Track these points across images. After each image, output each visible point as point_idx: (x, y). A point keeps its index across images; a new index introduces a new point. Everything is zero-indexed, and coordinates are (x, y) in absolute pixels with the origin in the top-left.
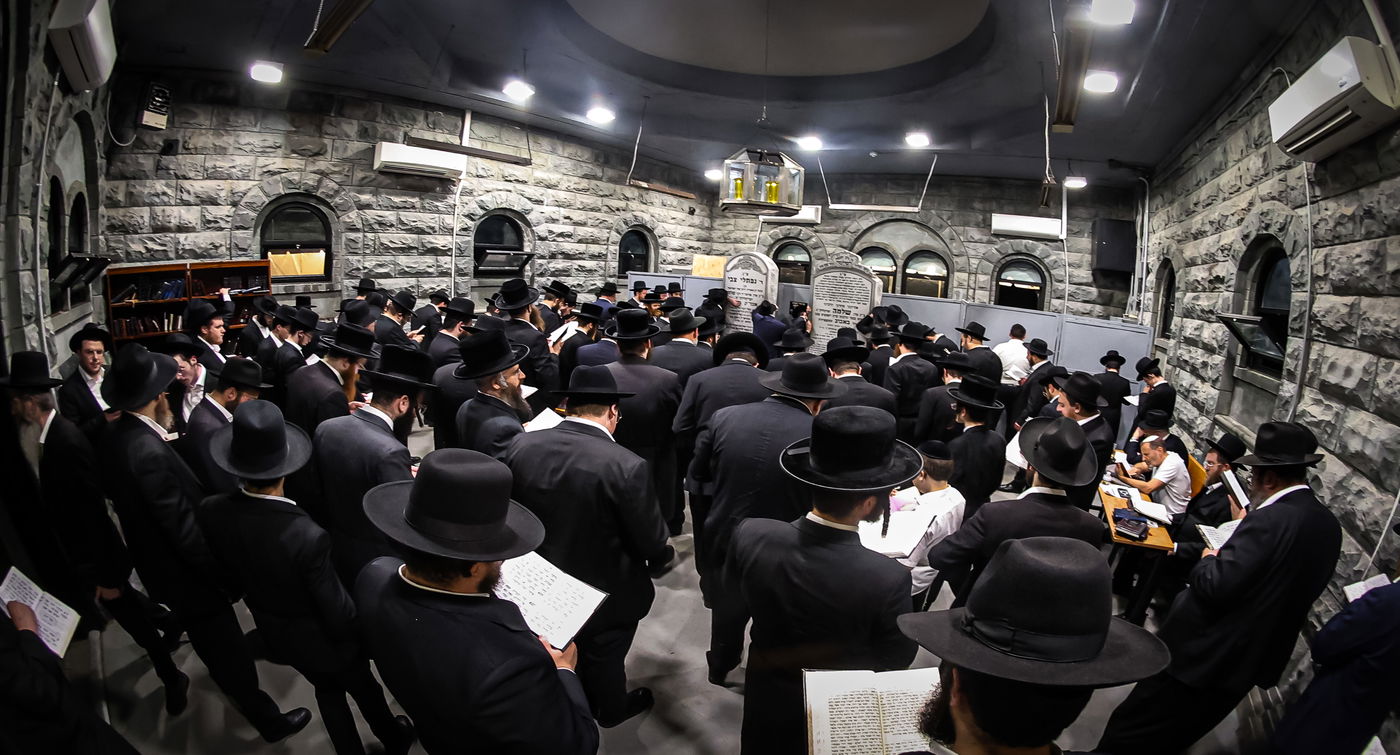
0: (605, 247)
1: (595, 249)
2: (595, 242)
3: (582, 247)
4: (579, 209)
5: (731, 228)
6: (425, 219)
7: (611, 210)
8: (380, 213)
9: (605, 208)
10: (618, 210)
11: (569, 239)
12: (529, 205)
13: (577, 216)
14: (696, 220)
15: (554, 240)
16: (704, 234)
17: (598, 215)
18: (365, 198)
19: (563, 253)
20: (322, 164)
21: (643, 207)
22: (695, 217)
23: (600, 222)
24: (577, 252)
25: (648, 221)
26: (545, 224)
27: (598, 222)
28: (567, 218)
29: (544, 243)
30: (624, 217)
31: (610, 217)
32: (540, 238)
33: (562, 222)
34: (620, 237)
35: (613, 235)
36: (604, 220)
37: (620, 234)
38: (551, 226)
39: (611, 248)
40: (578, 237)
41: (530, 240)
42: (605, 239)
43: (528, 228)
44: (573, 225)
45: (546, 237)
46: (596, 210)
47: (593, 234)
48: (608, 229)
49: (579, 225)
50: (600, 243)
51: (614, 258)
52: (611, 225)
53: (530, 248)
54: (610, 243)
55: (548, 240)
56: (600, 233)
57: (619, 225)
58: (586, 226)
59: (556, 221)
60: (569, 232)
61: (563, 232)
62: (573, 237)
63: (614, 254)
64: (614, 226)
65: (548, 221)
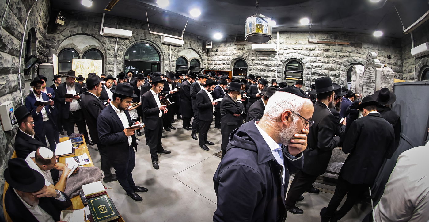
2: (333, 69)
3: (326, 72)
4: (325, 57)
6: (268, 62)
7: (341, 57)
8: (257, 61)
9: (338, 56)
10: (344, 57)
11: (320, 68)
12: (302, 57)
13: (323, 60)
15: (313, 69)
17: (334, 59)
18: (253, 58)
19: (318, 73)
20: (244, 51)
23: (335, 62)
24: (324, 73)
25: (361, 61)
26: (309, 63)
27: (334, 62)
28: (319, 60)
29: (309, 69)
30: (348, 60)
31: (341, 60)
32: (307, 68)
33: (317, 62)
34: (346, 68)
35: (343, 67)
36: (337, 61)
37: (346, 67)
38: (312, 64)
39: (342, 72)
40: (325, 68)
41: (305, 69)
42: (338, 69)
43: (304, 65)
44: (322, 63)
45: (310, 67)
46: (333, 57)
47: (332, 66)
48: (339, 65)
49: (325, 63)
50: (336, 70)
51: (343, 77)
52: (341, 63)
53: (305, 72)
54: (340, 70)
55: (311, 69)
56: (335, 66)
57: (345, 63)
58: (329, 63)
59: (314, 62)
60: (320, 66)
61: (318, 66)
62: (322, 68)
63: (343, 75)
64: (343, 63)
65: (311, 62)
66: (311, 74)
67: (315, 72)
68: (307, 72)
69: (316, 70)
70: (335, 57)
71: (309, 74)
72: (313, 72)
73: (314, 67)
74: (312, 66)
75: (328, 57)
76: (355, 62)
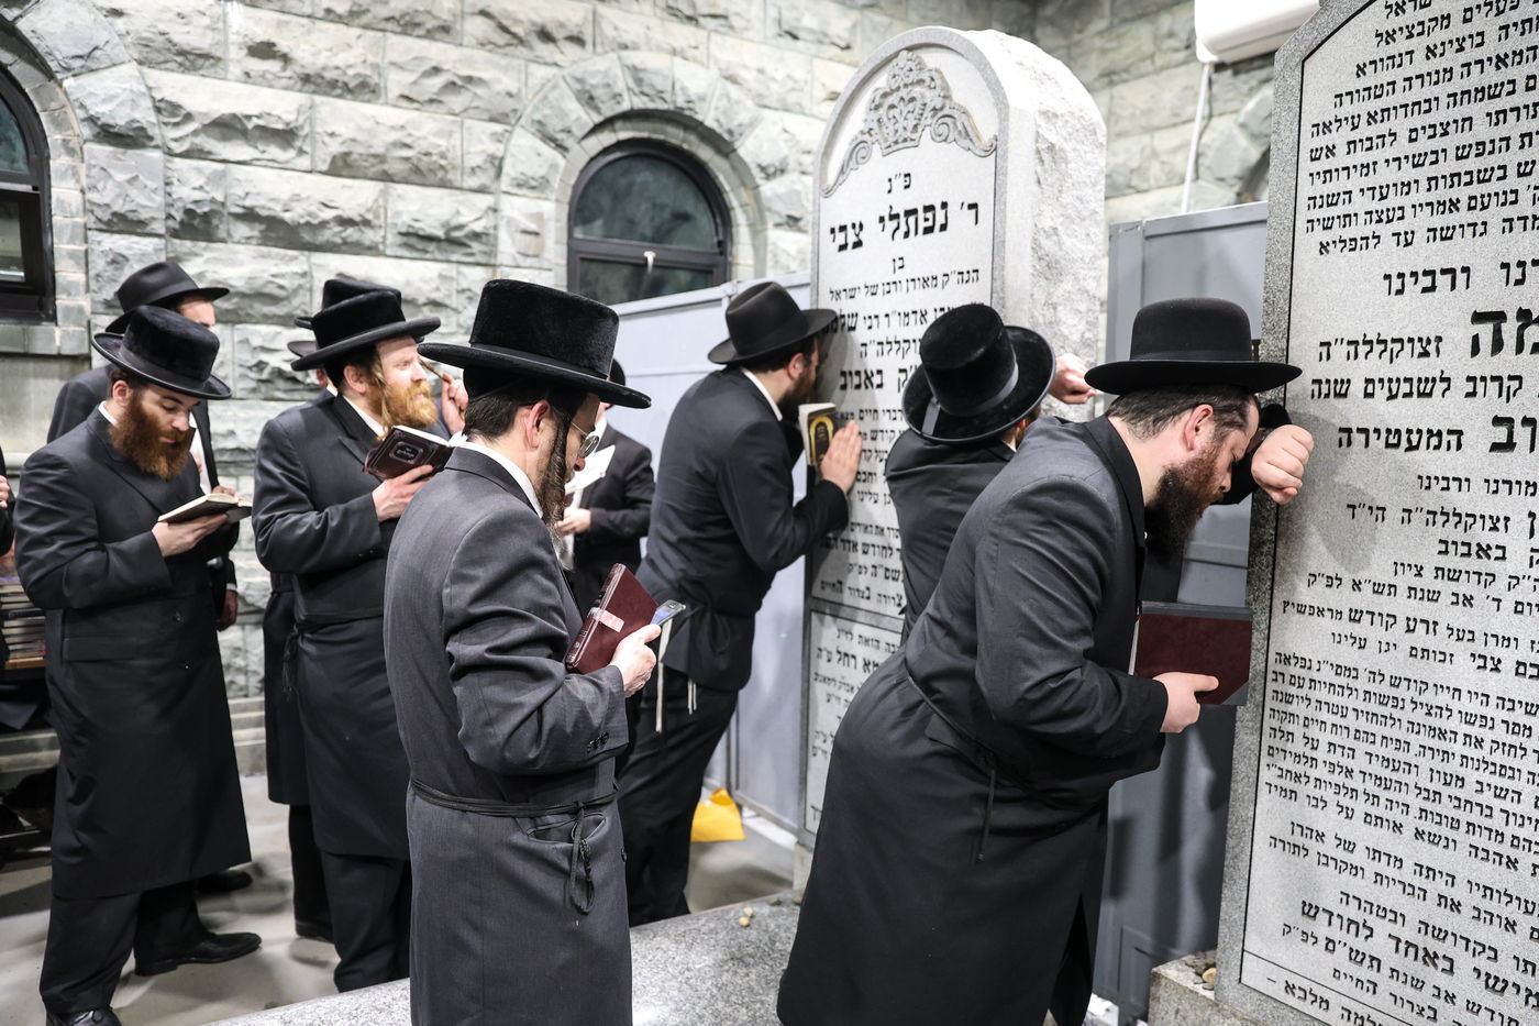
0: (484, 201)
1: (426, 207)
2: (426, 173)
3: (354, 196)
7: (510, 36)
9: (478, 27)
10: (545, 36)
11: (274, 151)
15: (194, 153)
17: (437, 51)
19: (249, 216)
21: (682, 34)
23: (452, 86)
24: (328, 214)
25: (702, 98)
26: (131, 69)
27: (437, 82)
28: (264, 50)
29: (133, 155)
30: (578, 71)
31: (506, 69)
32: (108, 135)
33: (235, 70)
34: (561, 162)
35: (526, 153)
36: (469, 79)
37: (561, 147)
38: (174, 85)
39: (518, 208)
40: (335, 147)
41: (74, 143)
42: (479, 167)
43: (52, 84)
44: (299, 85)
45: (142, 129)
46: (428, 31)
47: (410, 135)
48: (492, 120)
49: (339, 91)
50: (457, 184)
51: (531, 252)
52: (509, 104)
53: (78, 181)
54: (505, 183)
55: (157, 147)
56: (450, 134)
57: (552, 107)
58: (378, 97)
59: (200, 62)
60: (272, 119)
61: (249, 117)
62: (298, 143)
63: (529, 238)
64: (529, 110)
65: (154, 56)
66: (169, 216)
67: (213, 201)
68: (100, 186)
69: (223, 175)
70: (445, 29)
71: (144, 215)
72: (196, 202)
73: (195, 133)
74: (166, 120)
75: (365, 19)
76: (645, 99)
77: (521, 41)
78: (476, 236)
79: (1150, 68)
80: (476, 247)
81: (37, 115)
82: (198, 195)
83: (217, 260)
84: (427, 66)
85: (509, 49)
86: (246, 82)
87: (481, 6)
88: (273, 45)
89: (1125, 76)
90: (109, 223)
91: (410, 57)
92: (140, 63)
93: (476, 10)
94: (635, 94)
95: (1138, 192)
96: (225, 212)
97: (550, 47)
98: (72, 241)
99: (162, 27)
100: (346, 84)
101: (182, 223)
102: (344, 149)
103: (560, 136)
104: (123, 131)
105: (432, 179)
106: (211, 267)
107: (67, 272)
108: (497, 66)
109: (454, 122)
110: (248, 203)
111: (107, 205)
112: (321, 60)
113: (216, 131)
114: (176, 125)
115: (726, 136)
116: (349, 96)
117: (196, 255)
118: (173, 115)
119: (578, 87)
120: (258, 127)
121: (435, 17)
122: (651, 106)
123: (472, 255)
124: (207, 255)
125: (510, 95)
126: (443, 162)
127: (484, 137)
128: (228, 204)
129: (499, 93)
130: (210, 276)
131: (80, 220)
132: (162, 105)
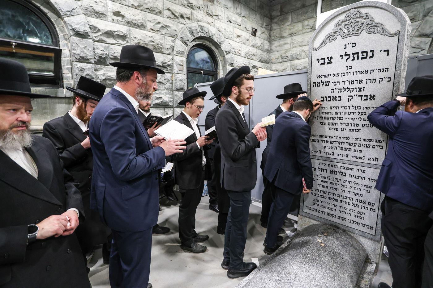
0: (170, 57)
2: (157, 49)
4: (133, 6)
5: (287, 47)
7: (174, 16)
9: (167, 13)
10: (182, 17)
11: (121, 42)
13: (130, 14)
14: (258, 41)
15: (100, 41)
16: (265, 56)
17: (158, 18)
19: (115, 58)
21: (210, 19)
22: (256, 38)
23: (162, 27)
25: (214, 35)
26: (83, 16)
27: (159, 26)
28: (117, 14)
29: (84, 40)
30: (189, 26)
31: (173, 24)
32: (78, 34)
34: (186, 48)
35: (179, 45)
36: (166, 26)
37: (186, 44)
38: (94, 21)
39: (177, 59)
40: (136, 41)
41: (66, 37)
42: (169, 48)
43: (60, 19)
44: (126, 24)
45: (87, 33)
46: (156, 13)
47: (154, 39)
48: (171, 37)
49: (136, 26)
50: (164, 52)
51: (181, 70)
52: (175, 33)
53: (68, 48)
54: (175, 53)
55: (91, 38)
56: (162, 39)
57: (185, 34)
58: (145, 29)
59: (101, 15)
60: (121, 33)
61: (115, 31)
62: (127, 40)
63: (180, 66)
64: (179, 35)
65: (89, 13)
66: (95, 58)
67: (106, 54)
68: (76, 49)
69: (108, 47)
70: (160, 12)
71: (89, 57)
72: (102, 54)
73: (101, 35)
74: (92, 31)
75: (141, 8)
76: (203, 34)
77: (177, 17)
78: (169, 65)
79: (301, 33)
80: (169, 68)
81: (55, 28)
82: (102, 52)
83: (107, 70)
84: (157, 22)
85: (174, 19)
86: (113, 22)
87: (168, 7)
88: (120, 12)
89: (295, 34)
90: (79, 59)
91: (152, 19)
92: (85, 15)
93: (167, 9)
94: (201, 33)
95: (299, 59)
96: (109, 57)
97: (183, 19)
98: (67, 65)
99: (91, 5)
100: (138, 25)
101: (98, 60)
102: (138, 42)
103: (186, 41)
104: (82, 33)
105: (158, 51)
106: (106, 72)
107: (66, 73)
108: (172, 23)
109: (163, 36)
110: (115, 55)
111: (78, 54)
112: (132, 18)
113: (106, 35)
114: (95, 33)
115: (219, 44)
116: (138, 28)
117: (102, 69)
118: (95, 30)
119: (190, 30)
120: (117, 34)
121: (158, 9)
122: (204, 36)
123: (168, 70)
124: (105, 69)
125: (175, 30)
126: (161, 46)
127: (170, 41)
128: (109, 55)
129: (173, 30)
130: (106, 75)
131: (69, 59)
132: (91, 27)
